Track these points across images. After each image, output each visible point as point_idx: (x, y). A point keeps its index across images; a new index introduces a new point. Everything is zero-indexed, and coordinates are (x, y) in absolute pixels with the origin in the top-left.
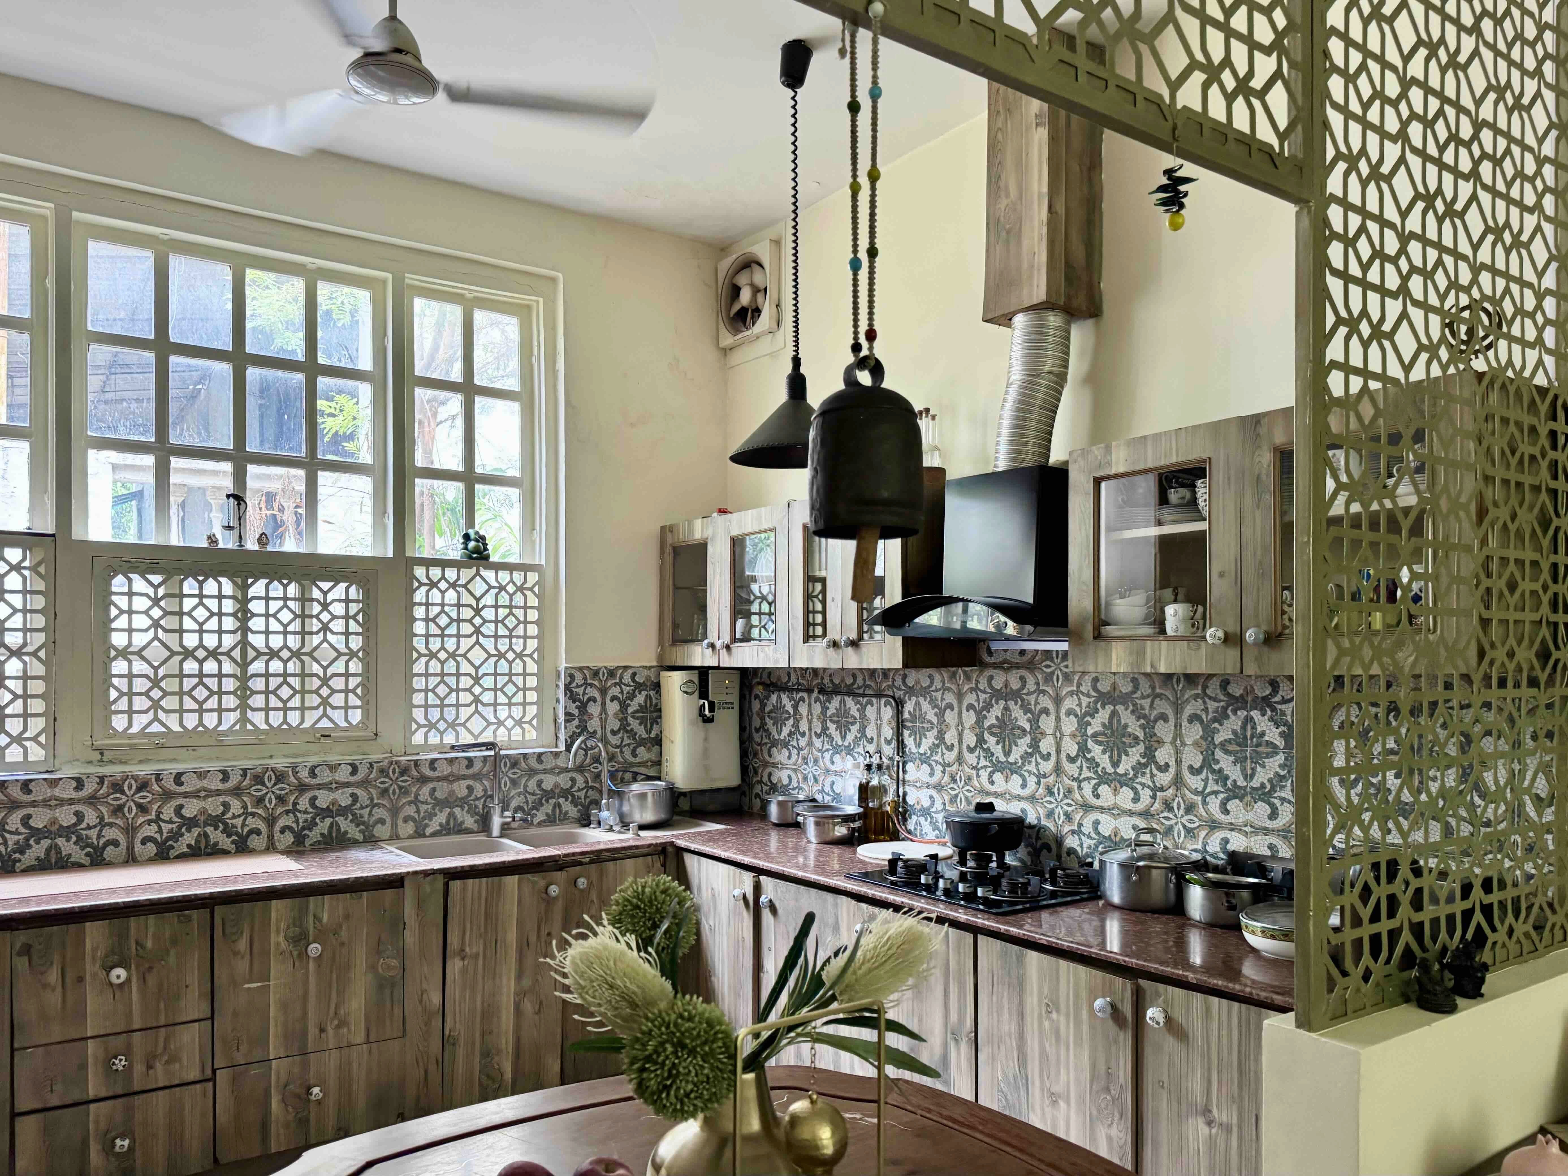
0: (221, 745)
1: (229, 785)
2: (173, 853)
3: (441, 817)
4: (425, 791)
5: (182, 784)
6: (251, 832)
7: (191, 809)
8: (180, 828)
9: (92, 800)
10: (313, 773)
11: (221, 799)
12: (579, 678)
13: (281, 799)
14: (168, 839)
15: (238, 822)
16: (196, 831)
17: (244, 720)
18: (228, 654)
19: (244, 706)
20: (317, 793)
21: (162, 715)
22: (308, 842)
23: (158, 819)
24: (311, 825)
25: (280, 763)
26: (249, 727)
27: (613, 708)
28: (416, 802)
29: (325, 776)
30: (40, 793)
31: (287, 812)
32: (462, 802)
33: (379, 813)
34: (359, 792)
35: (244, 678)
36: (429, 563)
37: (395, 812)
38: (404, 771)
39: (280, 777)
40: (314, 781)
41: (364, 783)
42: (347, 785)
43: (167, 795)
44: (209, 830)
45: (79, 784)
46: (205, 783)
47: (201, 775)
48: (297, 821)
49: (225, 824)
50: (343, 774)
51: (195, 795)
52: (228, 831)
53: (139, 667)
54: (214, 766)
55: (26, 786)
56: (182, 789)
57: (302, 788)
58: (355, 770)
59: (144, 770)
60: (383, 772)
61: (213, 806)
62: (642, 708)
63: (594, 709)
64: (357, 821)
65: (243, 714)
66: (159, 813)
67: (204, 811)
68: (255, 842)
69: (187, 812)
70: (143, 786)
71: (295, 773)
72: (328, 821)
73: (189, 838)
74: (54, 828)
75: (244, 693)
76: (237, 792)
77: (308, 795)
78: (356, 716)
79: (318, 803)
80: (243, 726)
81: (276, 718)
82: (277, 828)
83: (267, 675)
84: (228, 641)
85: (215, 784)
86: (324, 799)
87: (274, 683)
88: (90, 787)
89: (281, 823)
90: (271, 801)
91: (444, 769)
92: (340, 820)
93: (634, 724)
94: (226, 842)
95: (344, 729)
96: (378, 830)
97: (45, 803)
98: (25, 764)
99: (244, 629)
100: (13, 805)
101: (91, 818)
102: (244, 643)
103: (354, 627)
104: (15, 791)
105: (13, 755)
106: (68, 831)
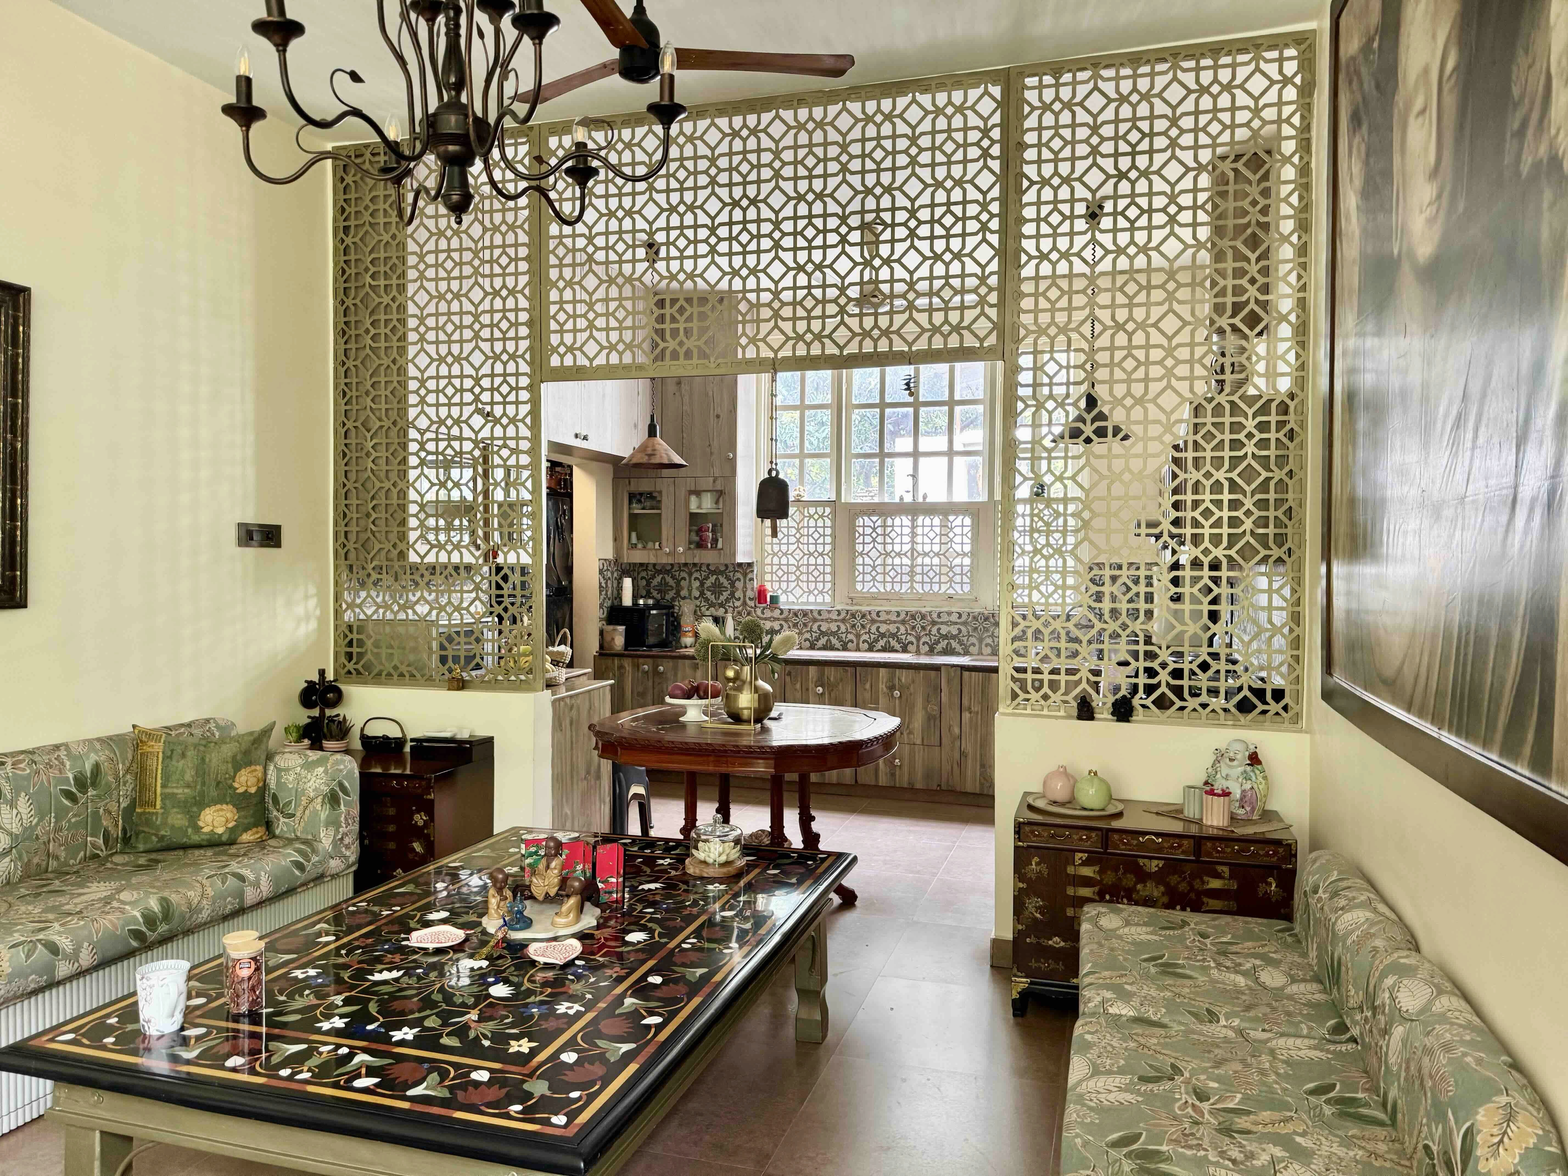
0: (901, 599)
1: (900, 618)
2: (875, 649)
5: (879, 617)
6: (909, 643)
7: (883, 628)
8: (879, 637)
9: (843, 621)
10: (939, 616)
11: (896, 625)
13: (923, 628)
14: (873, 642)
15: (904, 637)
16: (885, 640)
17: (912, 587)
18: (905, 554)
19: (912, 580)
20: (941, 626)
21: (876, 584)
22: (936, 651)
23: (869, 632)
24: (937, 642)
25: (923, 610)
26: (915, 591)
28: (991, 636)
29: (945, 618)
30: (825, 615)
31: (926, 635)
33: (973, 640)
34: (962, 628)
35: (912, 566)
37: (981, 640)
38: (986, 619)
39: (923, 617)
40: (939, 620)
41: (965, 623)
42: (956, 623)
43: (873, 621)
44: (890, 641)
45: (840, 613)
46: (890, 617)
47: (888, 613)
48: (931, 640)
49: (898, 638)
50: (954, 618)
51: (885, 622)
52: (899, 641)
53: (868, 561)
54: (894, 609)
55: (819, 612)
56: (880, 619)
57: (934, 623)
58: (960, 616)
59: (864, 609)
60: (975, 618)
61: (893, 628)
64: (961, 643)
65: (912, 584)
66: (870, 629)
67: (888, 630)
68: (910, 647)
69: (882, 630)
70: (863, 616)
71: (930, 615)
72: (946, 642)
73: (882, 643)
74: (829, 632)
75: (912, 574)
76: (903, 622)
77: (937, 627)
78: (967, 588)
79: (941, 631)
80: (912, 591)
81: (927, 588)
82: (921, 644)
83: (923, 565)
84: (906, 548)
85: (894, 618)
86: (944, 630)
87: (926, 569)
88: (843, 615)
89: (923, 640)
90: (919, 629)
92: (952, 642)
94: (897, 646)
95: (961, 595)
96: (972, 649)
97: (826, 620)
98: (823, 603)
99: (913, 542)
100: (815, 620)
101: (843, 629)
102: (913, 549)
103: (966, 540)
104: (816, 614)
105: (820, 599)
106: (834, 634)
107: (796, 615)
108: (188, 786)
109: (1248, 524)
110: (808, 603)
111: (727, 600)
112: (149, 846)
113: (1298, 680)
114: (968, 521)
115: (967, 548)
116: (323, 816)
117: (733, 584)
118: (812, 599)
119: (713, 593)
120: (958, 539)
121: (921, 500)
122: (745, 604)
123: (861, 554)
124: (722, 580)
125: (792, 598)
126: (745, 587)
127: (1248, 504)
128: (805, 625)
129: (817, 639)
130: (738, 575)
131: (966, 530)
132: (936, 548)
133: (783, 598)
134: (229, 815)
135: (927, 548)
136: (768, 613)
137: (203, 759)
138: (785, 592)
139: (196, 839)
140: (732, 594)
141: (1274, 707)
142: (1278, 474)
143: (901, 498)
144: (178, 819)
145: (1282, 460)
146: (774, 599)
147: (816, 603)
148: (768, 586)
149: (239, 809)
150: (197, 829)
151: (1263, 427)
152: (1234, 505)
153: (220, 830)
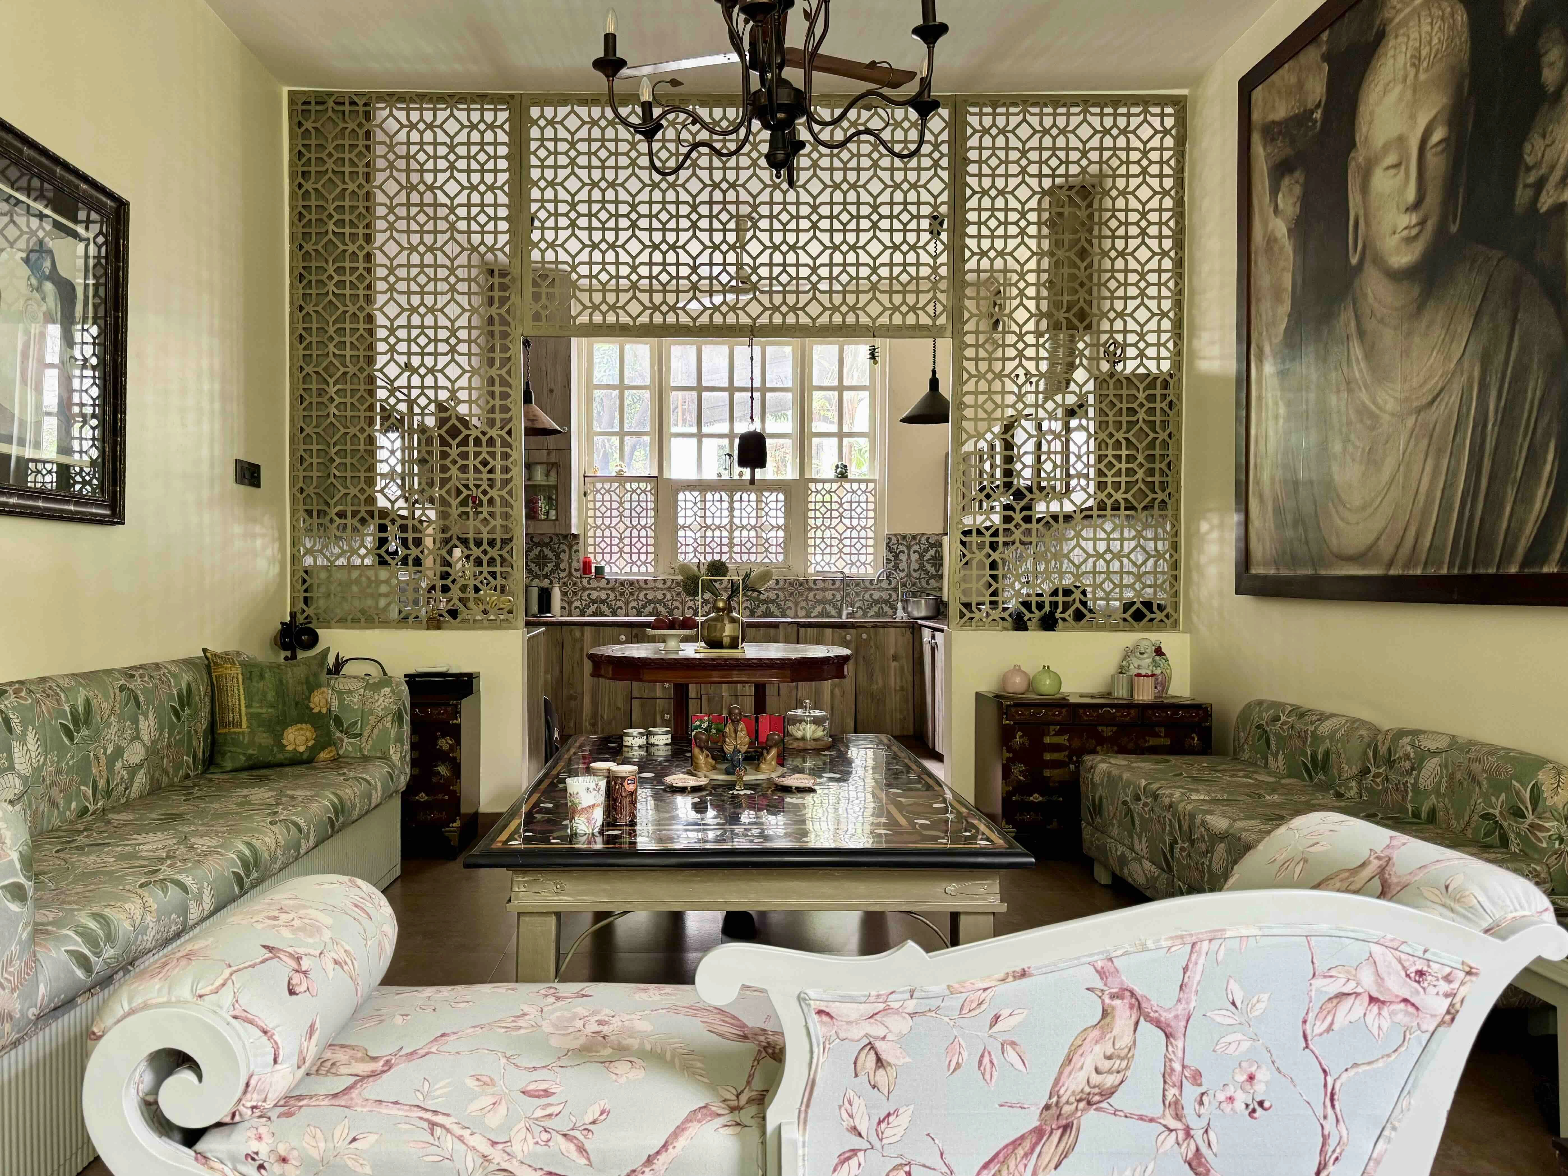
3: (819, 609)
4: (811, 594)
9: (669, 589)
12: (894, 540)
17: (729, 558)
18: (724, 527)
19: (731, 551)
20: (760, 592)
21: (697, 554)
22: (757, 615)
24: (758, 607)
26: (732, 561)
27: (915, 557)
28: (806, 600)
30: (651, 585)
31: (747, 600)
32: (830, 602)
33: (789, 604)
34: (780, 593)
35: (731, 538)
36: (816, 481)
37: (796, 604)
38: (801, 585)
41: (782, 589)
42: (774, 590)
45: (665, 581)
48: (752, 605)
50: (772, 584)
53: (689, 533)
55: (646, 581)
58: (777, 583)
60: (791, 584)
62: (933, 558)
63: (904, 557)
64: (779, 607)
65: (731, 555)
72: (766, 606)
74: (656, 599)
78: (781, 558)
79: (761, 597)
81: (745, 557)
83: (741, 537)
84: (725, 521)
86: (763, 595)
87: (744, 541)
88: (669, 583)
89: (744, 605)
91: (821, 585)
92: (771, 606)
93: (928, 567)
95: (775, 563)
96: (788, 612)
97: (652, 589)
98: (647, 573)
99: (731, 516)
100: (641, 589)
101: (669, 596)
102: (731, 522)
103: (780, 514)
104: (642, 584)
105: (643, 569)
106: (660, 602)
107: (622, 584)
108: (272, 706)
109: (1140, 474)
110: (631, 574)
111: (553, 571)
112: (238, 765)
113: (1176, 594)
114: (781, 497)
115: (781, 522)
116: (393, 733)
117: (557, 556)
118: (635, 569)
119: (538, 564)
120: (772, 513)
121: (736, 477)
122: (570, 575)
123: (683, 527)
124: (547, 551)
125: (615, 569)
126: (570, 557)
127: (1140, 458)
128: (632, 594)
129: (644, 607)
130: (563, 547)
131: (780, 505)
132: (753, 522)
133: (607, 569)
134: (308, 734)
135: (745, 522)
136: (594, 584)
137: (281, 681)
138: (608, 563)
139: (280, 757)
140: (557, 565)
141: (1159, 615)
142: (1162, 435)
143: (720, 475)
144: (264, 738)
145: (1165, 424)
146: (599, 570)
147: (639, 574)
148: (591, 556)
149: (316, 728)
150: (282, 747)
151: (1151, 398)
152: (1130, 459)
153: (302, 749)
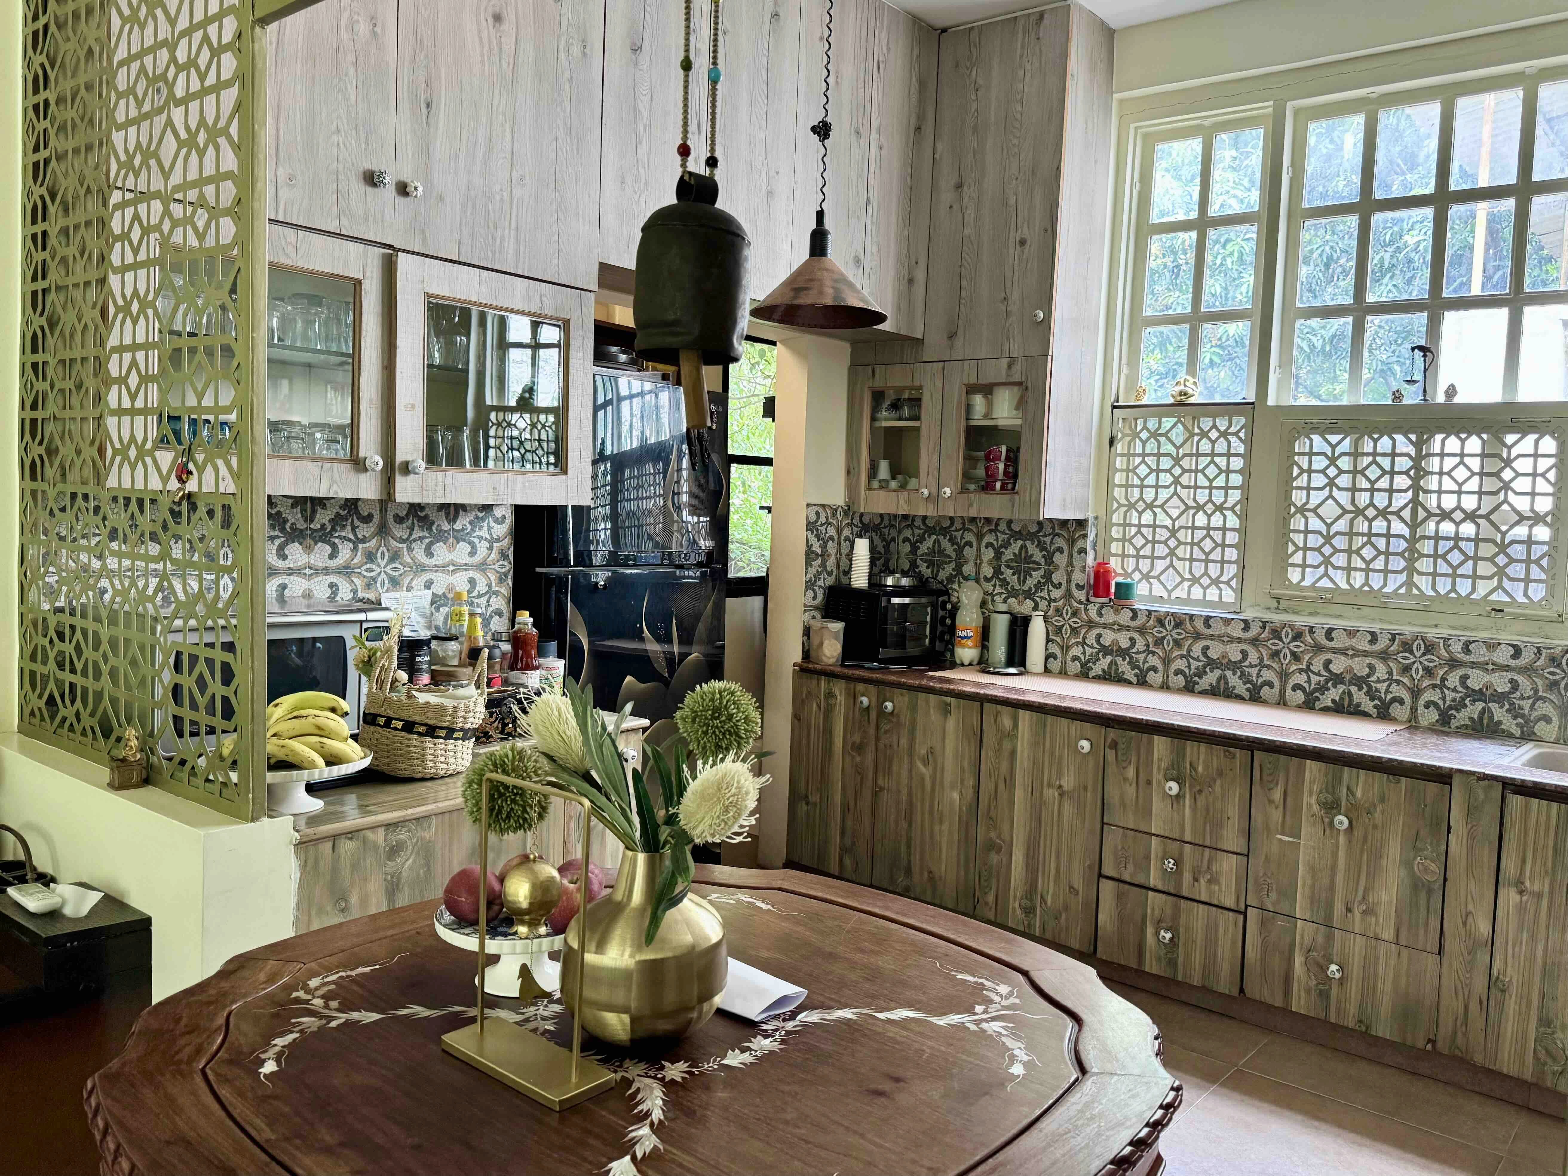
0: (1384, 606)
1: (1377, 647)
2: (1318, 705)
5: (1332, 640)
6: (1394, 700)
7: (1339, 665)
8: (1327, 682)
9: (1255, 642)
10: (1467, 649)
11: (1368, 660)
13: (1429, 672)
14: (1316, 690)
15: (1382, 687)
16: (1341, 688)
17: (1409, 583)
18: (1397, 514)
19: (1411, 570)
20: (1469, 672)
21: (1331, 571)
22: (1454, 724)
23: (1308, 670)
24: (1460, 705)
25: (1432, 634)
26: (1415, 591)
29: (1480, 654)
30: (1217, 629)
31: (1434, 686)
33: (1544, 708)
34: (1520, 679)
35: (1412, 540)
39: (1430, 648)
40: (1467, 658)
41: (1528, 670)
42: (1507, 668)
43: (1318, 648)
44: (1354, 689)
45: (1246, 625)
46: (1353, 642)
47: (1351, 633)
48: (1444, 699)
49: (1369, 687)
50: (1503, 656)
51: (1343, 652)
52: (1372, 694)
53: (1315, 524)
54: (1365, 626)
55: (1207, 620)
56: (1332, 644)
57: (1453, 663)
58: (1517, 652)
59: (1301, 621)
60: (1553, 659)
61: (1360, 667)
64: (1515, 712)
65: (1410, 577)
66: (1309, 664)
67: (1350, 670)
68: (1398, 711)
69: (1335, 668)
70: (1298, 636)
71: (1447, 646)
72: (1480, 705)
73: (1334, 694)
74: (1224, 661)
75: (1412, 555)
76: (1384, 656)
77: (1460, 672)
78: (1538, 592)
79: (1469, 683)
80: (1409, 590)
81: (1444, 587)
82: (1422, 701)
83: (1437, 538)
84: (1400, 500)
85: (1363, 645)
86: (1477, 679)
87: (1444, 546)
88: (1254, 630)
89: (1427, 696)
90: (1418, 672)
92: (1494, 706)
94: (1368, 705)
95: (1522, 606)
97: (1220, 638)
98: (1220, 604)
99: (1416, 488)
100: (1197, 636)
101: (1253, 657)
102: (1415, 502)
103: (1542, 486)
104: (1200, 625)
105: (1213, 594)
106: (1234, 666)
107: (1160, 622)
110: (1188, 601)
114: (1549, 445)
115: (1545, 504)
117: (1049, 559)
118: (1197, 593)
120: (1523, 484)
121: (1441, 398)
122: (1068, 595)
123: (1302, 510)
125: (1158, 590)
126: (1070, 563)
128: (1178, 643)
129: (1201, 674)
130: (1060, 542)
131: (1544, 464)
132: (1470, 503)
133: (1141, 589)
135: (1449, 502)
138: (1146, 577)
143: (1397, 396)
146: (1124, 590)
147: (1204, 603)
148: (1114, 563)
